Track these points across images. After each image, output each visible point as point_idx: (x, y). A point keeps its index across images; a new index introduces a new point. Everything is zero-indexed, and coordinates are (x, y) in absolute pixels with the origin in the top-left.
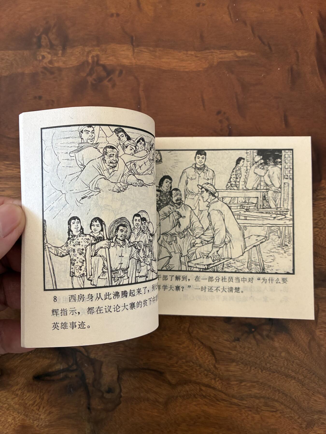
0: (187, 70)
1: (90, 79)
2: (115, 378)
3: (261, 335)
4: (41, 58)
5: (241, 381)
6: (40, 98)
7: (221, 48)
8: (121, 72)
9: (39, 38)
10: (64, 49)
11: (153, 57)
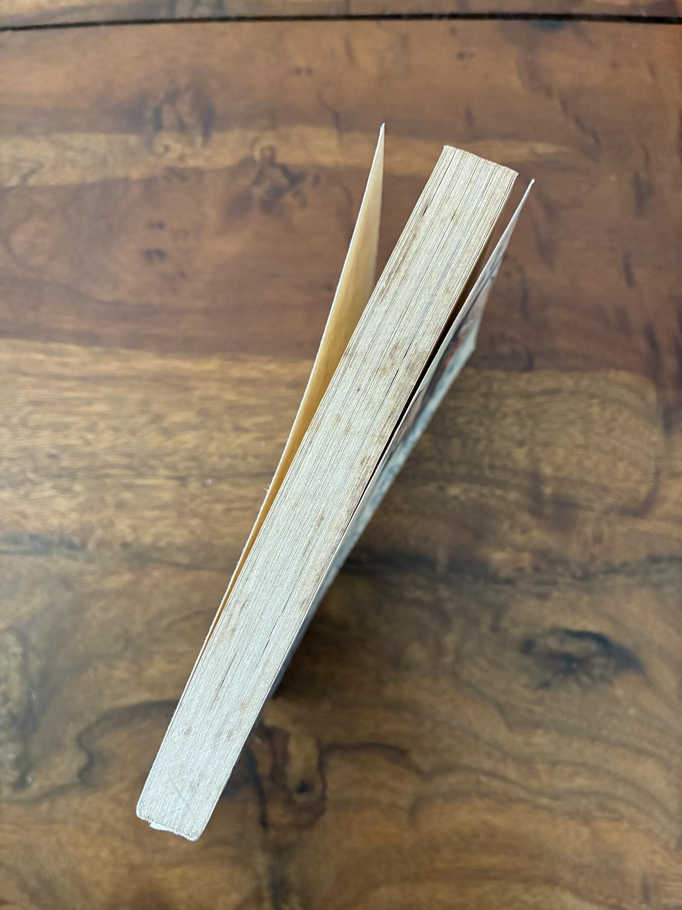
1: (258, 192)
2: (314, 762)
3: (590, 675)
4: (161, 149)
5: (554, 764)
6: (161, 226)
7: (504, 137)
8: (317, 180)
9: (158, 112)
10: (206, 134)
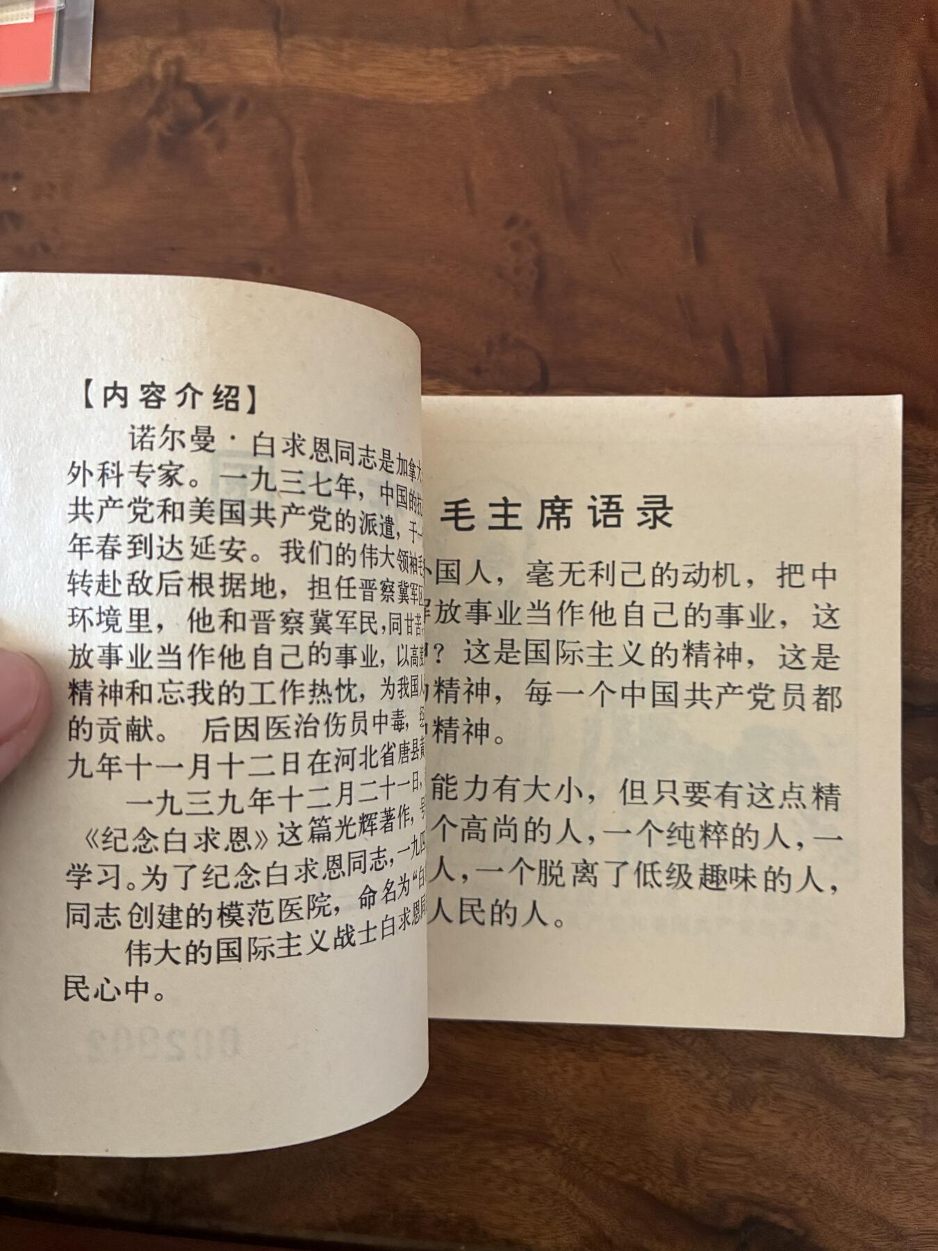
0: (427, 101)
1: (157, 126)
6: (18, 176)
7: (524, 39)
8: (243, 106)
11: (331, 64)
